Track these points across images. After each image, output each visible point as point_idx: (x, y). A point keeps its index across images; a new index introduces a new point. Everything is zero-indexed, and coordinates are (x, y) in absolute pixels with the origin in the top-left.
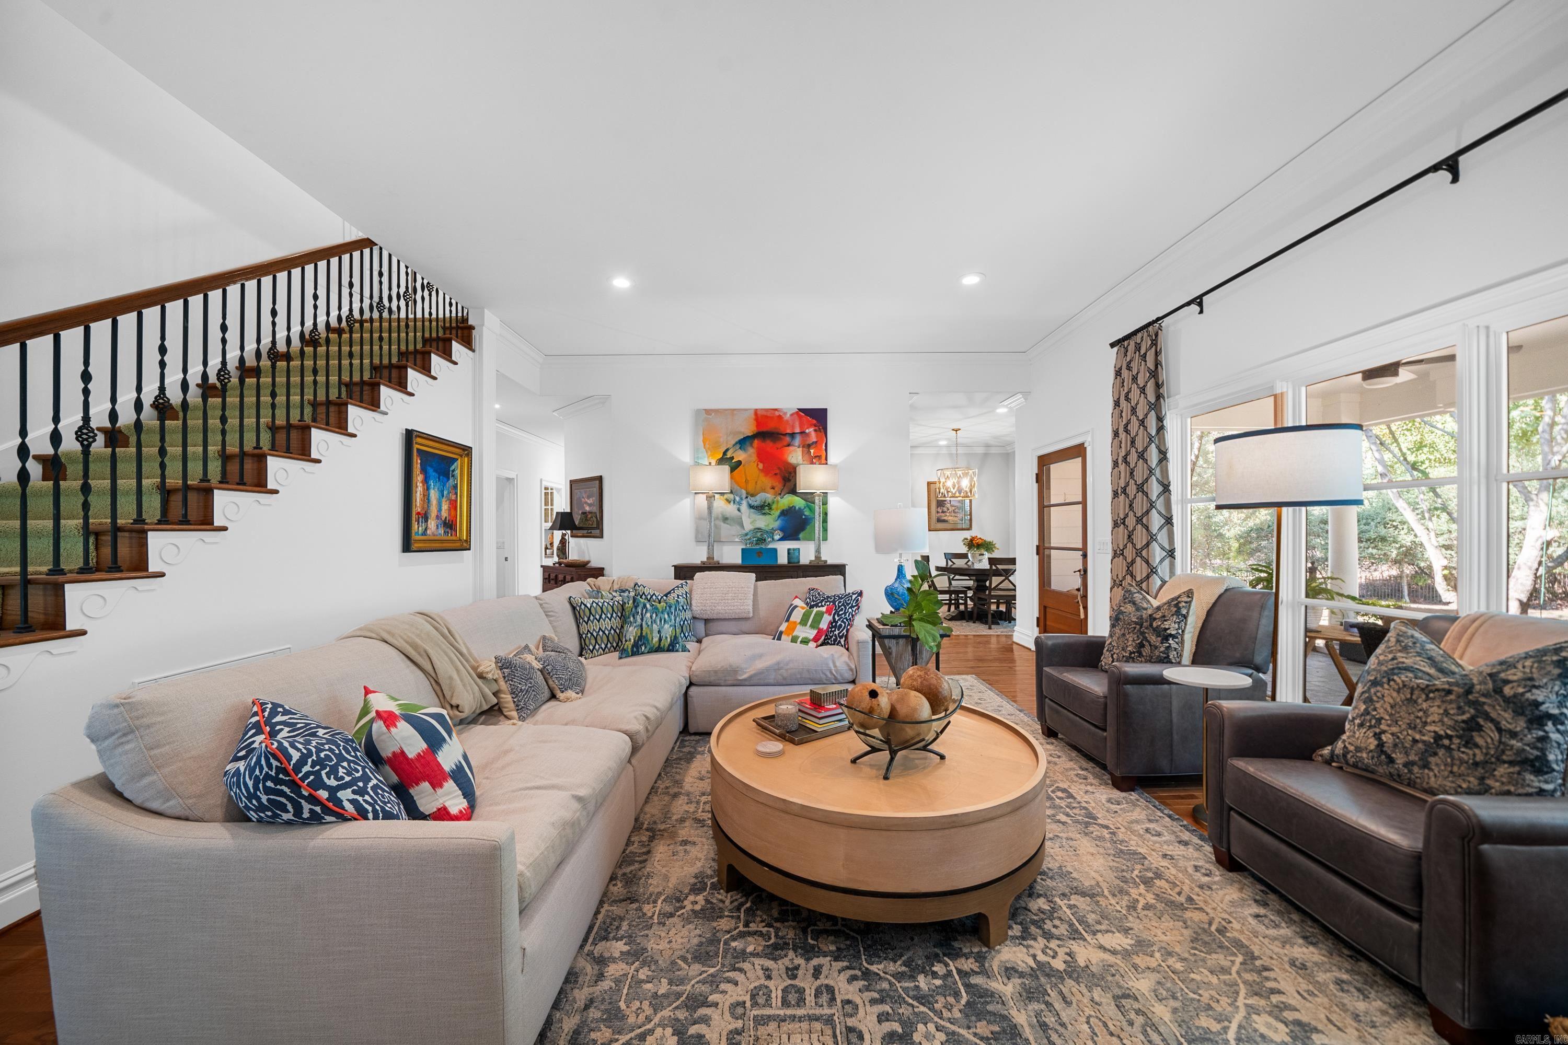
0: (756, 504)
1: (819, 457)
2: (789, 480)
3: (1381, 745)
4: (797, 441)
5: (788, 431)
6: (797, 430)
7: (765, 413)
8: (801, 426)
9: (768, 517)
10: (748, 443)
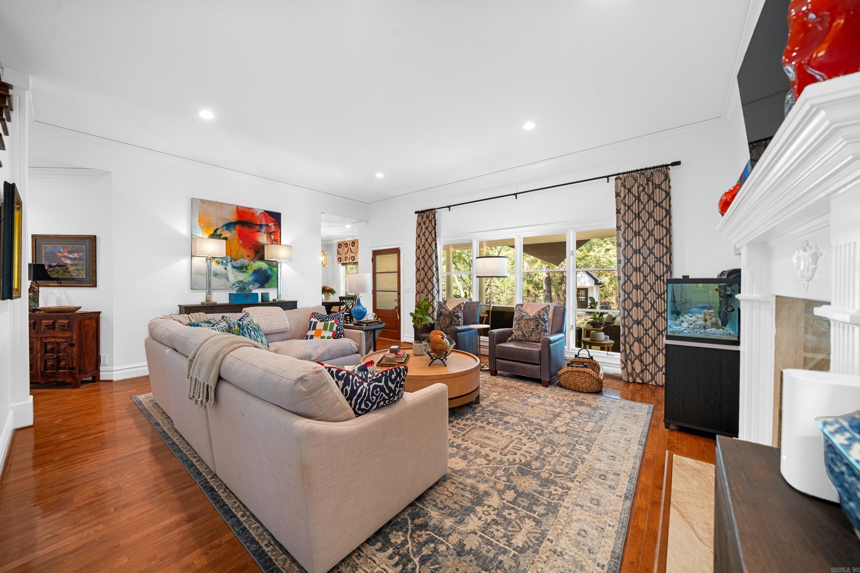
0: (237, 265)
1: (276, 240)
2: (259, 252)
3: (523, 333)
4: (264, 229)
5: (258, 223)
6: (264, 223)
7: (244, 210)
8: (266, 221)
9: (245, 274)
10: (232, 226)
